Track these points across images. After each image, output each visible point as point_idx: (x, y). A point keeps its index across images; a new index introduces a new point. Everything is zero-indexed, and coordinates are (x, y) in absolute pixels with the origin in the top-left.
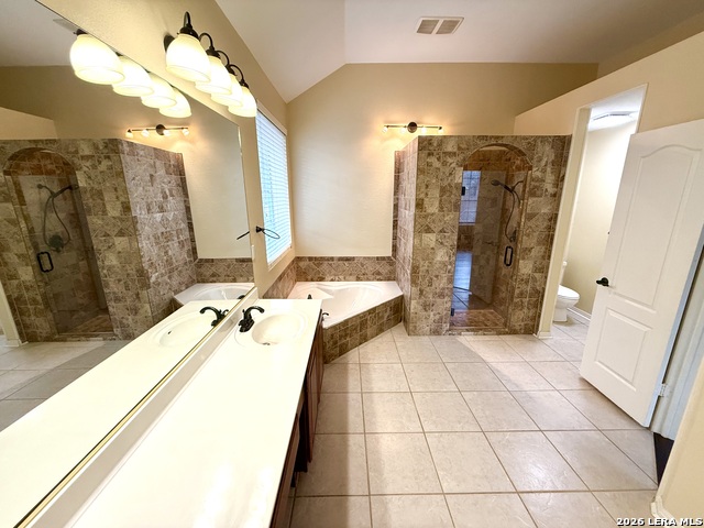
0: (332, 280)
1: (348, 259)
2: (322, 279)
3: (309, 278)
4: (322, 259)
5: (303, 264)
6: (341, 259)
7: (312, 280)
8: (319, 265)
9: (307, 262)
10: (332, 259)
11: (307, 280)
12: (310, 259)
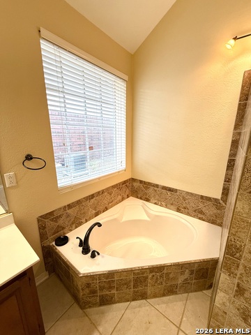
0: (155, 204)
1: (170, 190)
2: (148, 200)
3: (139, 196)
4: (149, 184)
5: (136, 185)
6: (164, 188)
7: (141, 199)
8: (147, 188)
9: (138, 184)
10: (157, 186)
11: (137, 197)
12: (141, 182)
